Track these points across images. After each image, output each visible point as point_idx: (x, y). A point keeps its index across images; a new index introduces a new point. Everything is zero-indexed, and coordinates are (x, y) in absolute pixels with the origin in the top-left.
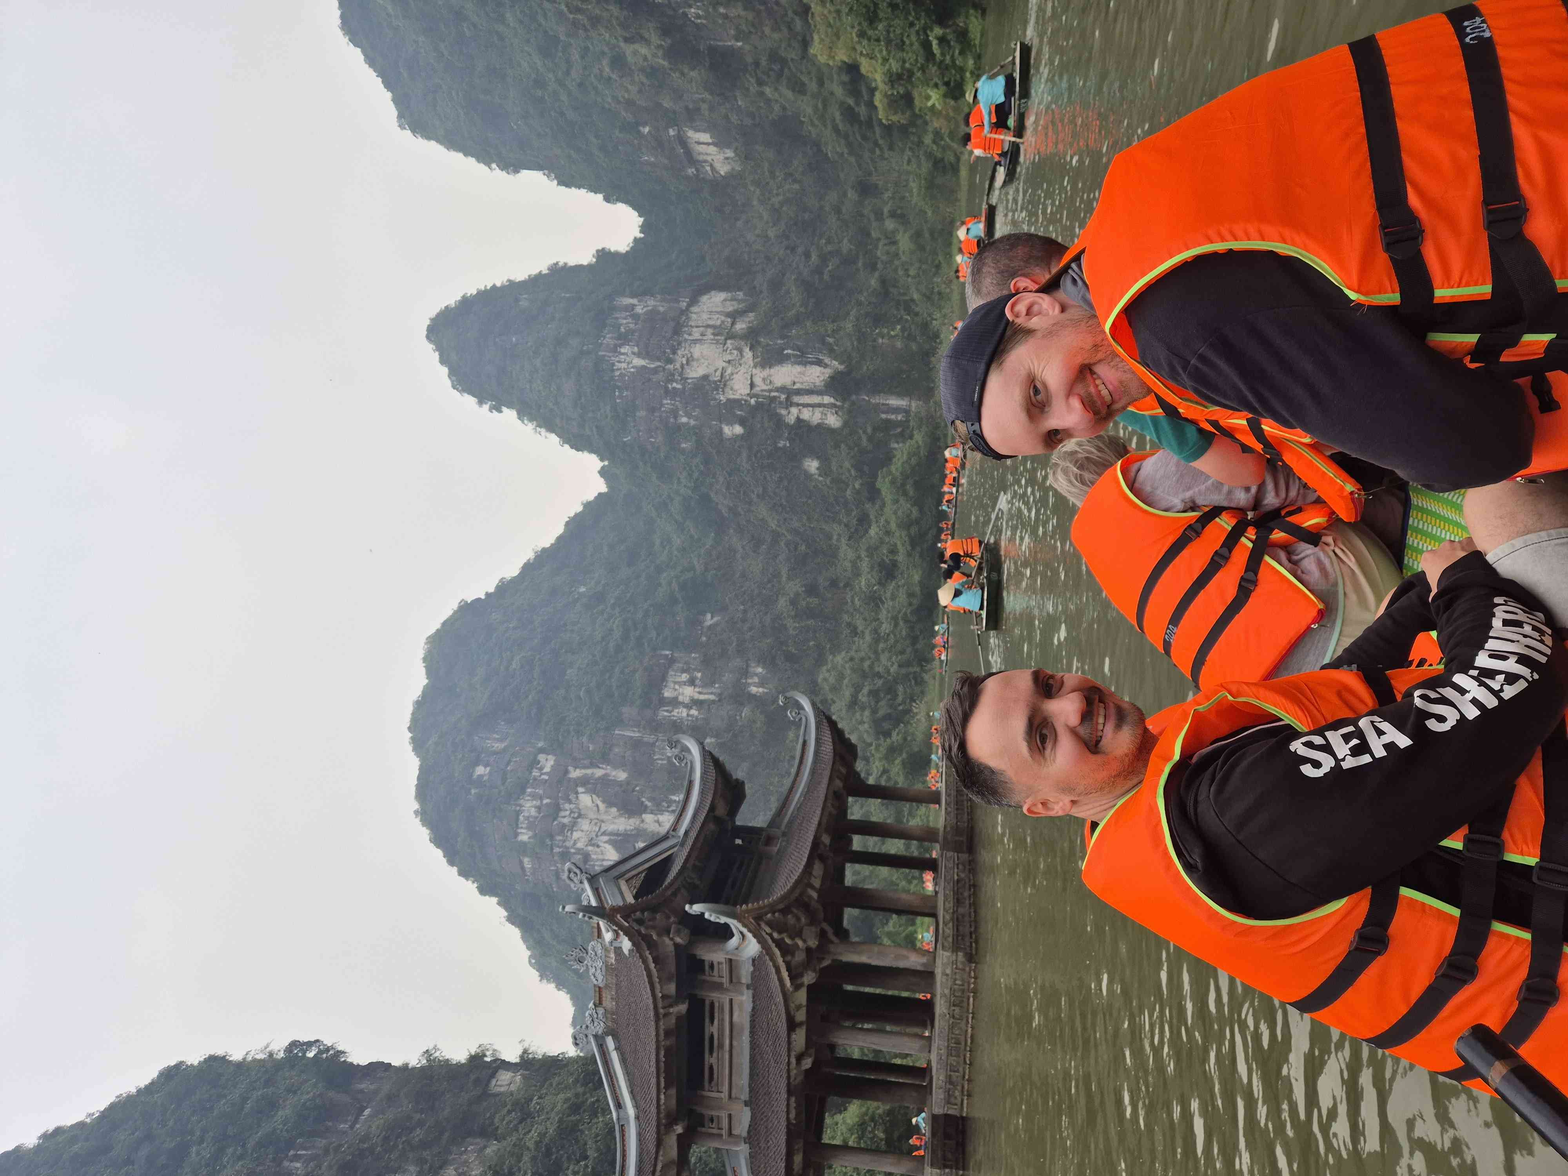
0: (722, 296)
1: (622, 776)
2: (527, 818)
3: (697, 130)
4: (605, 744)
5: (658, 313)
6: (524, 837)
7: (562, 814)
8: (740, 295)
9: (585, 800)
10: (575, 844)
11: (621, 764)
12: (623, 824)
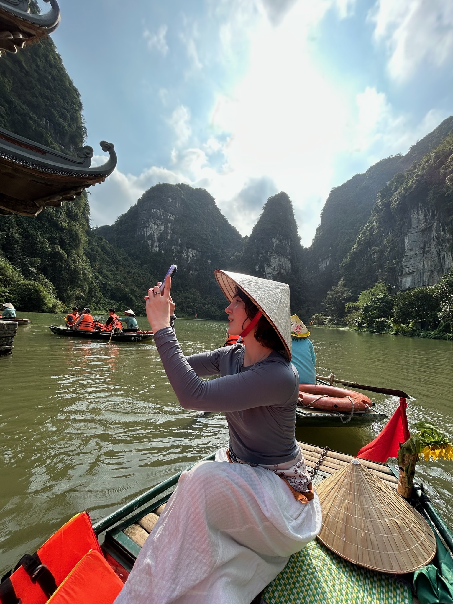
0: (290, 267)
1: (169, 237)
2: (158, 212)
3: (330, 261)
4: (177, 233)
5: (287, 250)
6: (152, 211)
7: (159, 221)
8: (290, 271)
9: (163, 227)
10: (151, 224)
11: (171, 237)
12: (156, 237)
